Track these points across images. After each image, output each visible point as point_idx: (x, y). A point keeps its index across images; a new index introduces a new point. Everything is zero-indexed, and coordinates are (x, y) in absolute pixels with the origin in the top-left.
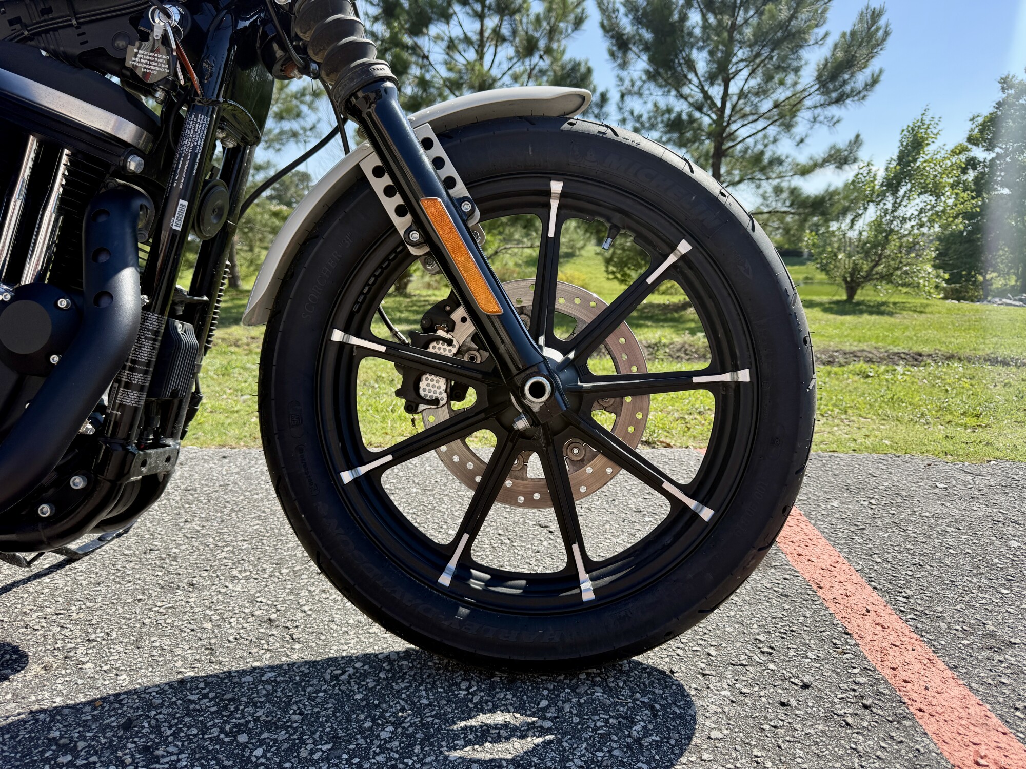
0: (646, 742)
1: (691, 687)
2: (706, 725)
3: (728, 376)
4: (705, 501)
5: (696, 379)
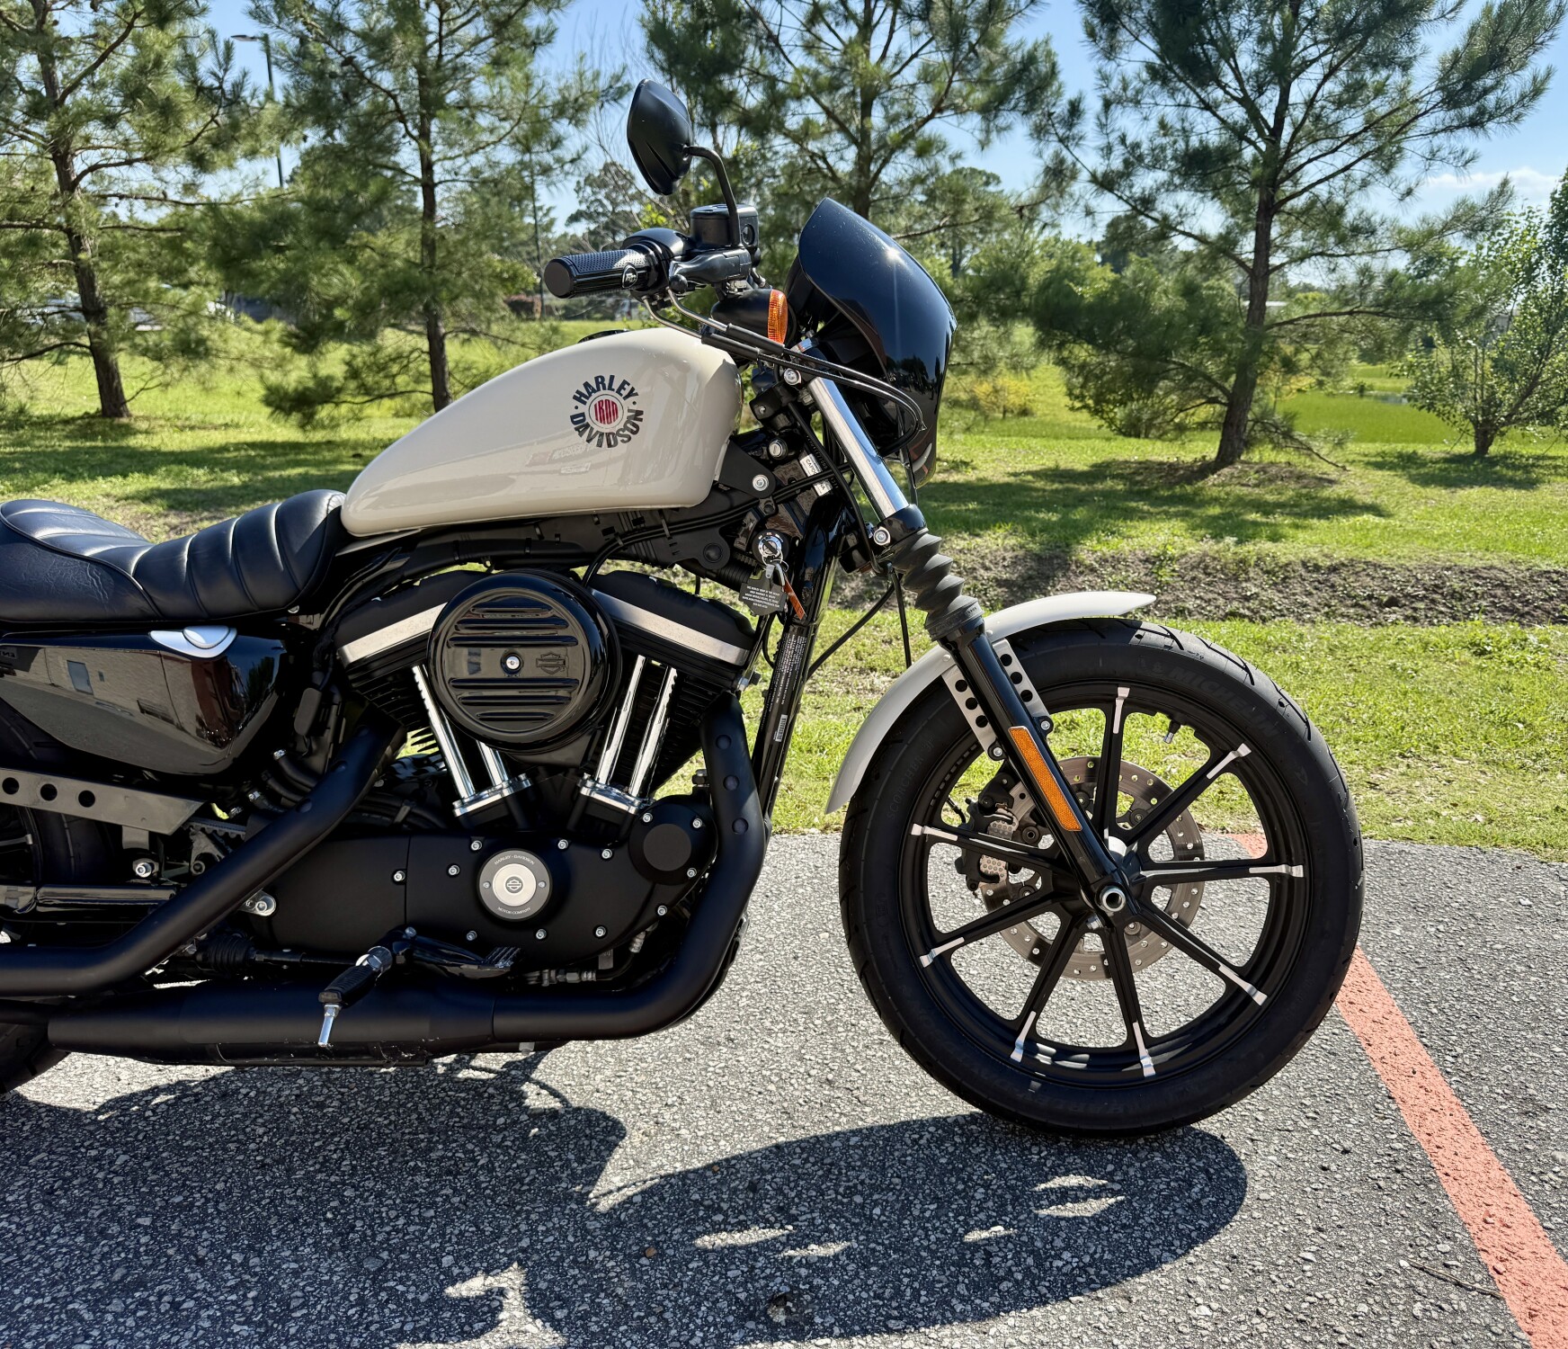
0: (1204, 1202)
1: (1241, 1151)
2: (1255, 1187)
3: (1282, 869)
4: (1259, 986)
5: (1252, 870)
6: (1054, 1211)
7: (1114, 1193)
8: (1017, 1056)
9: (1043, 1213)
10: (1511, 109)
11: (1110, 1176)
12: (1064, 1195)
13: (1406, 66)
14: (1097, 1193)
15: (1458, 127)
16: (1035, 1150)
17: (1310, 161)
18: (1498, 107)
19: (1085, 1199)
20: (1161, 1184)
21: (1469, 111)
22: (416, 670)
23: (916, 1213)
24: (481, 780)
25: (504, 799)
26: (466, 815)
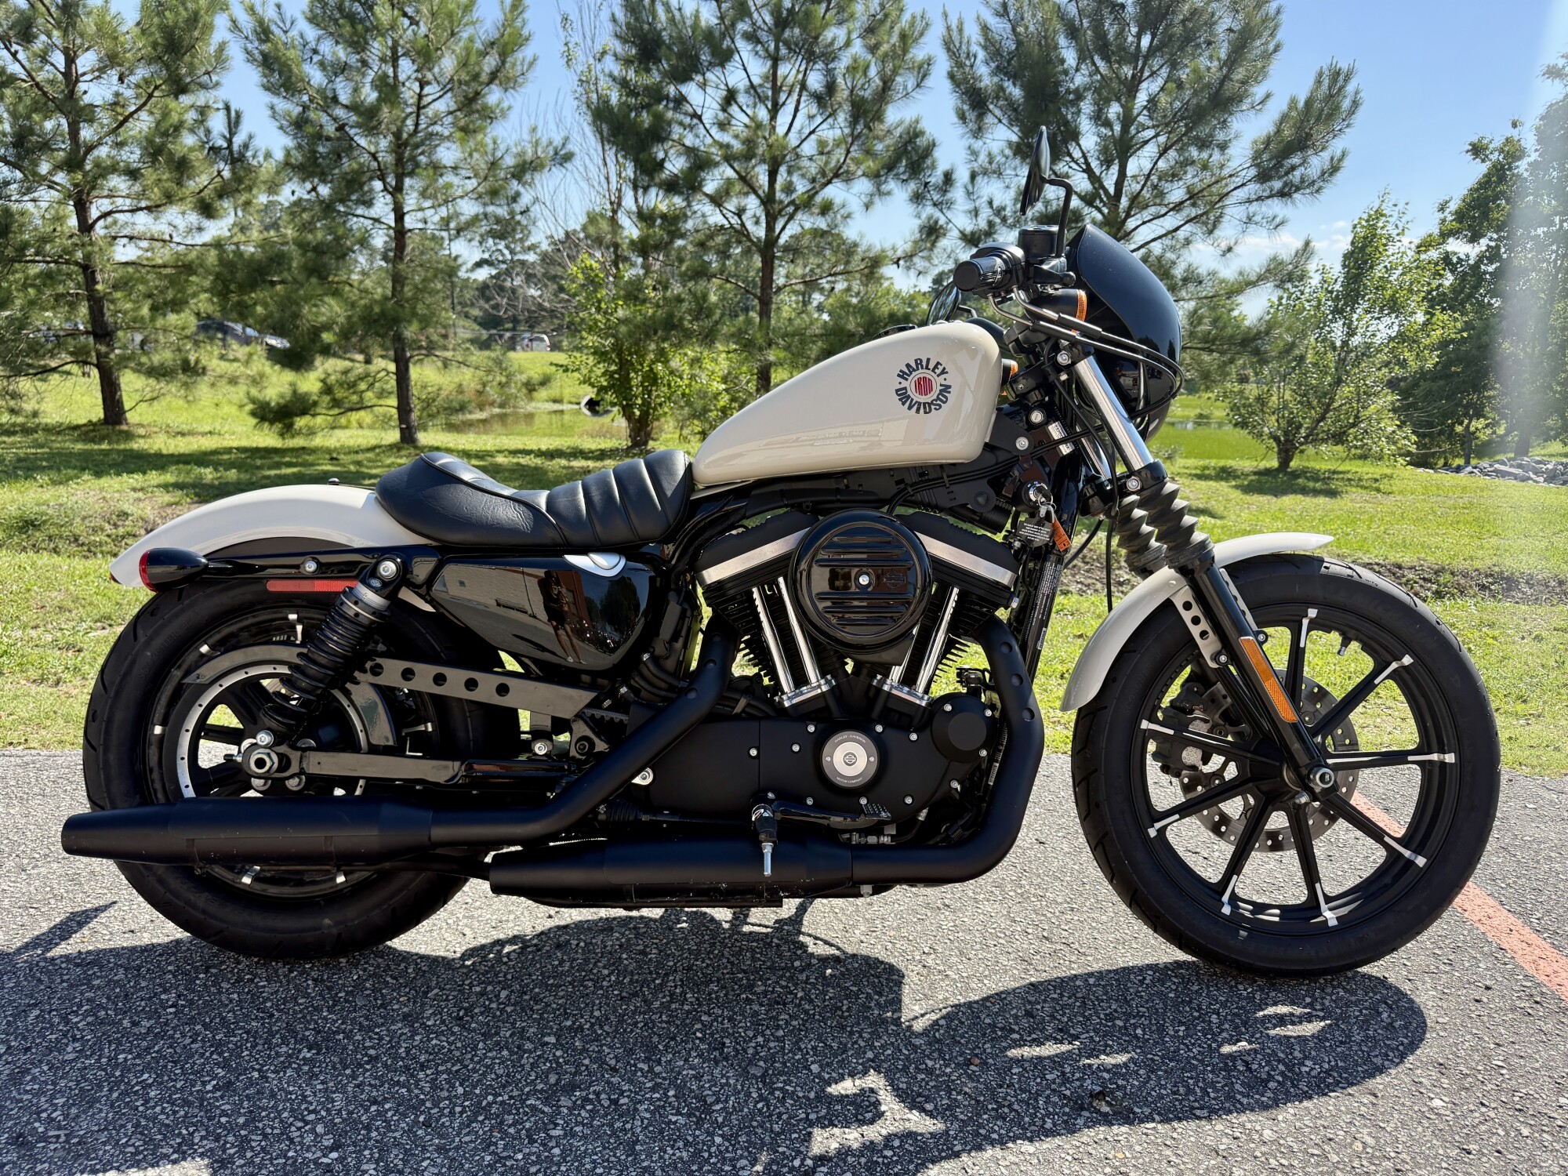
0: (1396, 1025)
2: (1431, 1015)
3: (1435, 757)
4: (1418, 851)
5: (1410, 758)
6: (1278, 1031)
7: (1323, 1019)
8: (1226, 910)
9: (1272, 1032)
10: (1313, 182)
11: (1311, 1005)
12: (1282, 1020)
13: (1223, 147)
14: (1309, 1018)
15: (1268, 198)
16: (1241, 987)
17: (1144, 223)
18: (1302, 181)
19: (1301, 1023)
20: (1354, 1011)
21: (1277, 185)
22: (755, 590)
23: (1171, 1032)
24: (800, 679)
25: (823, 693)
26: (793, 706)
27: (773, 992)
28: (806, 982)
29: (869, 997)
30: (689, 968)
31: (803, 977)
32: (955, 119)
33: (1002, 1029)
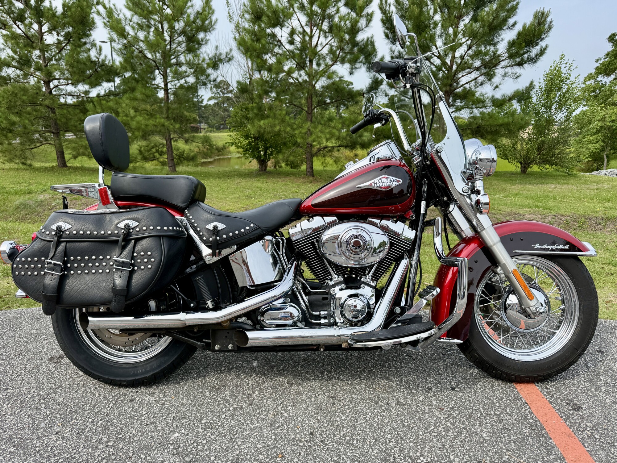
13: (496, 45)
15: (514, 65)
17: (463, 76)
18: (528, 59)
20: (450, 433)
23: (368, 443)
27: (209, 423)
28: (224, 419)
29: (247, 425)
30: (179, 411)
31: (224, 416)
32: (384, 37)
33: (297, 441)
